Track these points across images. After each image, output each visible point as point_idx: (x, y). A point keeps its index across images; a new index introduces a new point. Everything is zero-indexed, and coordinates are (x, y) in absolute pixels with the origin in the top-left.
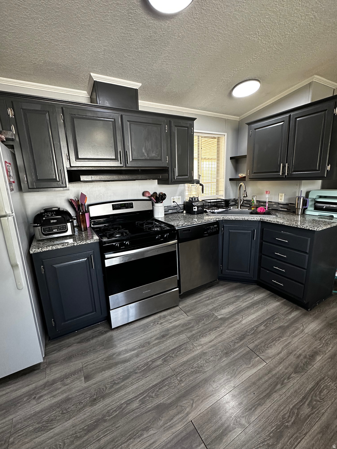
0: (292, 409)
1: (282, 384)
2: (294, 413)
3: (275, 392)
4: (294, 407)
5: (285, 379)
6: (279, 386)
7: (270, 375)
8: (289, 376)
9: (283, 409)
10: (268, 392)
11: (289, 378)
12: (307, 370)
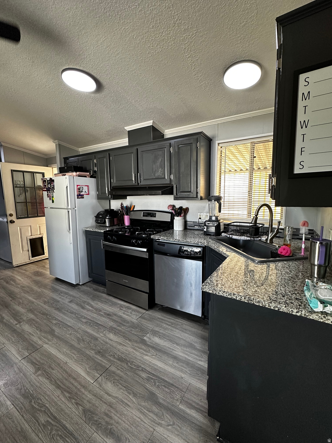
0: (45, 406)
1: (69, 397)
2: (41, 407)
3: (62, 392)
4: (47, 407)
5: (76, 400)
6: (67, 395)
7: (79, 387)
8: (79, 404)
9: (45, 398)
10: (62, 386)
11: (77, 404)
12: (89, 423)
